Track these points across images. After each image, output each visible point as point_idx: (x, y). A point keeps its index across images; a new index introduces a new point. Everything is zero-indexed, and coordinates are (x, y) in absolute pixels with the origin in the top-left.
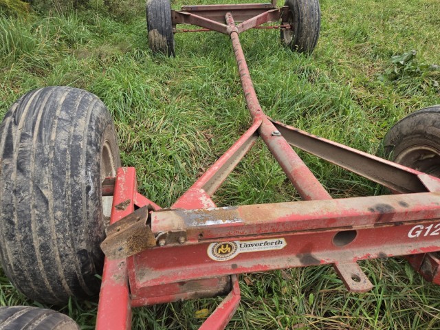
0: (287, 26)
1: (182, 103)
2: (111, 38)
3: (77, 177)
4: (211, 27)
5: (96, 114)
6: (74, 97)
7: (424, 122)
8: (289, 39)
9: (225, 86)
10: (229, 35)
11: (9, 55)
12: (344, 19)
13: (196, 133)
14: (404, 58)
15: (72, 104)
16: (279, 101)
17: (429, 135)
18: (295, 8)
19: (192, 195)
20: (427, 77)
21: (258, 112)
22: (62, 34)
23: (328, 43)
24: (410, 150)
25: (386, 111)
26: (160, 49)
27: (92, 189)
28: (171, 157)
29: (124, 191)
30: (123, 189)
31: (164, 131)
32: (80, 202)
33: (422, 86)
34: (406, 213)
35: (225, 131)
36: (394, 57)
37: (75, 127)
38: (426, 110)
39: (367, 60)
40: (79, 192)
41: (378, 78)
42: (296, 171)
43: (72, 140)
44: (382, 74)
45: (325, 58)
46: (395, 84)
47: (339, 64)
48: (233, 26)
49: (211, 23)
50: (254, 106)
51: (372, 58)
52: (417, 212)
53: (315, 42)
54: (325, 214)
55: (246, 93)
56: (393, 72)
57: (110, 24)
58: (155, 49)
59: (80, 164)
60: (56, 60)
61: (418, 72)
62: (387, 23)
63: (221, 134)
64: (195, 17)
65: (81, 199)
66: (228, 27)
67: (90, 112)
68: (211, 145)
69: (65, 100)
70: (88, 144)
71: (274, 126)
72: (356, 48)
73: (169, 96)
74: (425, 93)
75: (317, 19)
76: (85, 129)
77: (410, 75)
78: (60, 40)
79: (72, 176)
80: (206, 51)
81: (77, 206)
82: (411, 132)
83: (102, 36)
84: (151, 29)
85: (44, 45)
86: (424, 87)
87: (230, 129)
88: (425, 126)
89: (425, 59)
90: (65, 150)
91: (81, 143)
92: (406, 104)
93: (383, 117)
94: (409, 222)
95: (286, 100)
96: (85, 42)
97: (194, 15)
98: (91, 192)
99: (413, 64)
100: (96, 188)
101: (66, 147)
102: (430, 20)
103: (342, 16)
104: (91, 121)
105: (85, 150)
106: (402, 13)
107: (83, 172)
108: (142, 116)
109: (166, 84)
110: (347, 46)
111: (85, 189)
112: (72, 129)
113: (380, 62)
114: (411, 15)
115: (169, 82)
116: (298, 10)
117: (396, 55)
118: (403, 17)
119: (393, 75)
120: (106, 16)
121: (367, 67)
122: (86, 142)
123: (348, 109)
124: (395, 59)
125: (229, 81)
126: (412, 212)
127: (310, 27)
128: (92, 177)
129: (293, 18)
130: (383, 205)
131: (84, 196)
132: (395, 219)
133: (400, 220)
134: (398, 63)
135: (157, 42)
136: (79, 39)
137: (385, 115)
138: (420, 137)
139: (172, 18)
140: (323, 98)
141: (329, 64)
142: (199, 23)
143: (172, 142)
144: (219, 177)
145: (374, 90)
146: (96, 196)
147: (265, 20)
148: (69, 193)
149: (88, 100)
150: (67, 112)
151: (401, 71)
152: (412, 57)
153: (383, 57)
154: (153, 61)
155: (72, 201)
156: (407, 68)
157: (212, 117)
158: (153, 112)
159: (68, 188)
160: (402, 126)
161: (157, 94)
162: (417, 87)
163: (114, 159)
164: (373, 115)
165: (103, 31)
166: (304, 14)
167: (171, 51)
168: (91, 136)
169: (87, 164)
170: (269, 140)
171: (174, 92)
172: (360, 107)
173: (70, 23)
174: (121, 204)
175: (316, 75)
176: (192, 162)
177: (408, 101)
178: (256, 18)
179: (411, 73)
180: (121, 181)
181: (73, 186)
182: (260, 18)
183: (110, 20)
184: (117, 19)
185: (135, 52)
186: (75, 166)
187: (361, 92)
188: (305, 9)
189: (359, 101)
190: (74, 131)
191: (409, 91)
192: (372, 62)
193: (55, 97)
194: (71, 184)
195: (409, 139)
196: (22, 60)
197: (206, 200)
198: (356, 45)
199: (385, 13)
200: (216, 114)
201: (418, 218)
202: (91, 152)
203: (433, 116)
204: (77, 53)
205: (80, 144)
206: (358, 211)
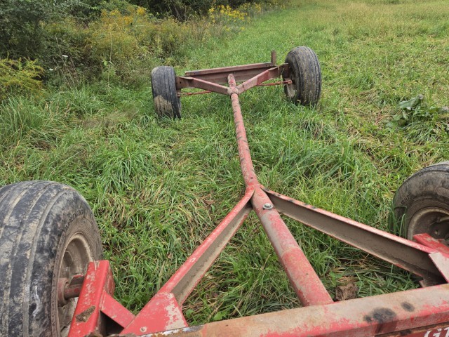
0: (289, 81)
1: (183, 168)
2: (122, 104)
3: (17, 296)
4: (212, 89)
5: (56, 212)
6: (32, 196)
7: (433, 183)
8: (292, 93)
9: (229, 145)
10: (230, 96)
11: (17, 132)
12: (348, 67)
13: (195, 200)
14: (412, 103)
15: (27, 206)
16: (281, 160)
17: (440, 197)
18: (295, 65)
19: (158, 304)
20: (438, 120)
21: (251, 180)
22: (73, 106)
23: (334, 93)
24: (424, 212)
25: (398, 161)
26: (166, 114)
27: (37, 308)
28: (165, 231)
29: (91, 294)
30: (90, 292)
31: (161, 202)
32: (20, 327)
33: (434, 130)
34: (412, 319)
35: (226, 195)
36: (401, 103)
37: (23, 234)
38: (433, 169)
39: (374, 106)
40: (19, 315)
41: (387, 125)
42: (287, 255)
43: (16, 251)
44: (390, 120)
45: (332, 108)
46: (405, 130)
47: (346, 113)
48: (234, 88)
49: (212, 86)
50: (248, 174)
51: (379, 105)
52: (426, 317)
53: (318, 94)
54: (309, 330)
55: (241, 158)
56: (402, 118)
57: (120, 92)
58: (160, 114)
59: (23, 279)
60: (64, 132)
61: (428, 116)
62: (392, 68)
63: (223, 199)
64: (198, 81)
65: (21, 323)
66: (229, 88)
67: (48, 212)
68: (211, 212)
69: (20, 201)
70: (37, 252)
71: (266, 197)
72: (362, 95)
73: (172, 160)
74: (438, 138)
75: (318, 73)
76: (36, 234)
77: (420, 120)
78: (71, 112)
79: (11, 296)
80: (211, 111)
81: (15, 333)
82: (420, 192)
83: (112, 104)
84: (156, 96)
85: (52, 119)
86: (437, 131)
87: (231, 192)
88: (434, 187)
89: (435, 102)
90: (7, 265)
91: (28, 253)
92: (419, 152)
93: (395, 168)
94: (419, 328)
95: (289, 158)
96: (95, 111)
97: (197, 79)
98: (37, 310)
99: (422, 108)
100: (44, 304)
101: (8, 260)
102: (436, 60)
103: (346, 64)
104: (47, 222)
105: (32, 260)
106: (408, 56)
107: (27, 288)
108: (140, 187)
109: (170, 147)
110: (353, 94)
111: (28, 309)
112: (20, 236)
113: (388, 108)
114: (417, 57)
115: (173, 145)
116: (297, 66)
117: (404, 100)
118: (410, 60)
119: (402, 121)
120: (117, 85)
121: (375, 113)
122: (35, 250)
123: (354, 165)
124: (402, 104)
125: (232, 140)
126: (420, 317)
127: (311, 81)
128: (39, 292)
129: (294, 73)
130: (383, 310)
131: (26, 319)
132: (399, 328)
133: (406, 327)
134: (405, 109)
135: (162, 107)
136: (89, 109)
137: (398, 165)
138: (431, 199)
139: (176, 83)
140: (325, 156)
141: (335, 114)
142: (202, 86)
143: (167, 214)
144: (202, 266)
145: (384, 138)
146: (44, 315)
147: (266, 77)
148: (7, 317)
149: (49, 196)
150: (17, 217)
151: (410, 117)
152: (420, 101)
153: (390, 103)
154: (159, 125)
155: (9, 328)
156: (416, 113)
157: (213, 181)
158: (152, 179)
159: (5, 311)
160: (410, 186)
161: (159, 160)
162: (429, 132)
163: (91, 248)
164: (385, 166)
165: (113, 99)
166: (304, 69)
167: (177, 114)
168: (43, 241)
169: (34, 277)
170: (260, 215)
171: (177, 155)
172: (370, 158)
173: (83, 94)
174: (83, 315)
175: (320, 128)
176: (189, 234)
177: (420, 148)
178: (256, 77)
179: (420, 118)
180: (89, 281)
181: (11, 309)
182: (261, 76)
183: (121, 88)
184: (128, 87)
185: (141, 118)
186: (16, 282)
187: (370, 142)
188: (304, 65)
189: (369, 152)
190: (22, 239)
191: (421, 137)
192: (380, 108)
193: (9, 199)
194: (10, 306)
195: (420, 200)
196: (29, 136)
197: (173, 309)
198: (362, 92)
199: (390, 58)
200: (218, 177)
201: (429, 324)
202: (40, 261)
203: (442, 176)
204: (85, 123)
205: (26, 255)
206: (350, 323)
